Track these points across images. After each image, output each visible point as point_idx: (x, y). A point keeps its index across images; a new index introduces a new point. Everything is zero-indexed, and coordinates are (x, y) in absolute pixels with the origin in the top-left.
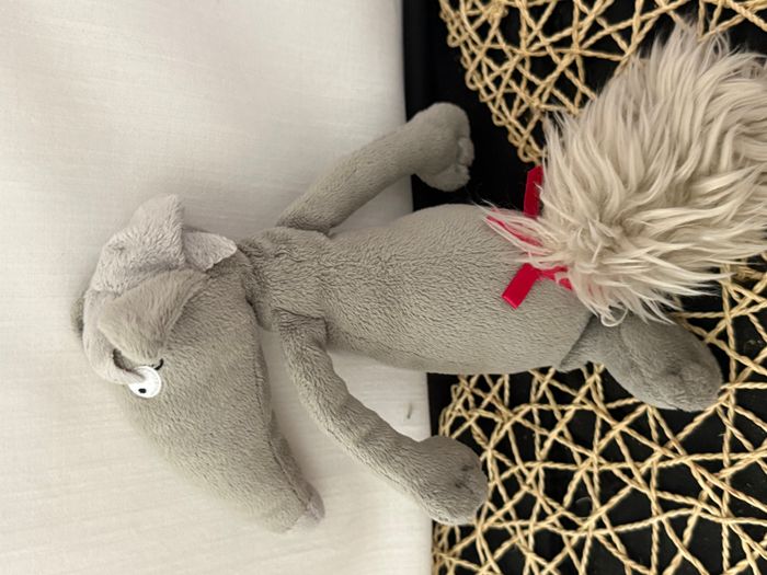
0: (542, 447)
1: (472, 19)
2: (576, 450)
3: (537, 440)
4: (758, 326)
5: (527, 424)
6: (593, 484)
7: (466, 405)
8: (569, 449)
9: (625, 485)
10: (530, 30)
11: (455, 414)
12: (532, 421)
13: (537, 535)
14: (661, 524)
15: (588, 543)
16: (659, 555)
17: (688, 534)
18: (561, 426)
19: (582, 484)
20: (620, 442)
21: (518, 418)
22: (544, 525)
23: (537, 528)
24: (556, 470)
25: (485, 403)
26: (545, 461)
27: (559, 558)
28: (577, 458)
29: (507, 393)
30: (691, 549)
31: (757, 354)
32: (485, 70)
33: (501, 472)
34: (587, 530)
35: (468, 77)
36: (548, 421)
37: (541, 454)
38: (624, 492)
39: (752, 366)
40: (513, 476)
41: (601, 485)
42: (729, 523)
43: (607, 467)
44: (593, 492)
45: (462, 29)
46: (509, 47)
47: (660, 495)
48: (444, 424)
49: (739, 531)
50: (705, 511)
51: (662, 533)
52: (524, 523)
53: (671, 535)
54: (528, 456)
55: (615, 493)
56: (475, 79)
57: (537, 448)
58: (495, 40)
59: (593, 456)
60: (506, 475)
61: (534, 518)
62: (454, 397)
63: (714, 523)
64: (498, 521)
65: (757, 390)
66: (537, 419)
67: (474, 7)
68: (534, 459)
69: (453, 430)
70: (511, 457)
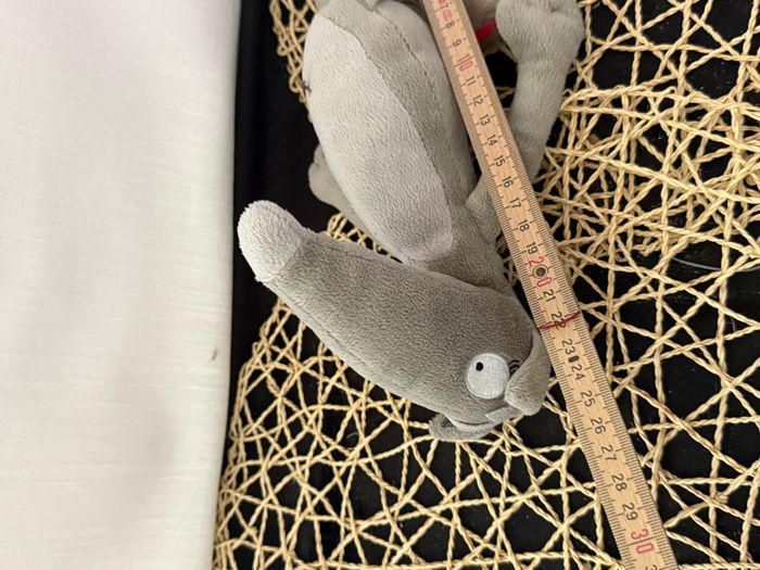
0: (323, 392)
1: (298, 35)
2: (350, 392)
3: (320, 388)
5: (313, 374)
6: (360, 420)
7: (264, 359)
8: (345, 393)
9: (386, 418)
11: (254, 367)
12: (318, 371)
13: (312, 468)
14: (410, 448)
16: (407, 477)
17: (430, 456)
18: (340, 373)
19: (352, 421)
21: (306, 369)
22: (319, 458)
23: (313, 462)
24: (332, 411)
25: (279, 358)
26: (325, 404)
27: (328, 487)
28: (350, 399)
29: (299, 349)
30: (432, 469)
33: (288, 417)
34: (352, 460)
35: (291, 81)
36: (330, 370)
37: (322, 398)
38: (384, 425)
40: (297, 420)
41: (366, 421)
42: (461, 442)
43: (373, 404)
44: (360, 426)
45: (290, 42)
47: (411, 424)
48: (243, 376)
49: (468, 449)
51: (411, 457)
52: (302, 458)
53: (417, 457)
54: (312, 400)
55: (378, 426)
56: (296, 83)
57: (320, 394)
60: (292, 419)
62: (254, 352)
63: (450, 444)
64: (281, 459)
66: (322, 370)
67: (301, 25)
68: (316, 403)
69: (251, 381)
70: (297, 403)
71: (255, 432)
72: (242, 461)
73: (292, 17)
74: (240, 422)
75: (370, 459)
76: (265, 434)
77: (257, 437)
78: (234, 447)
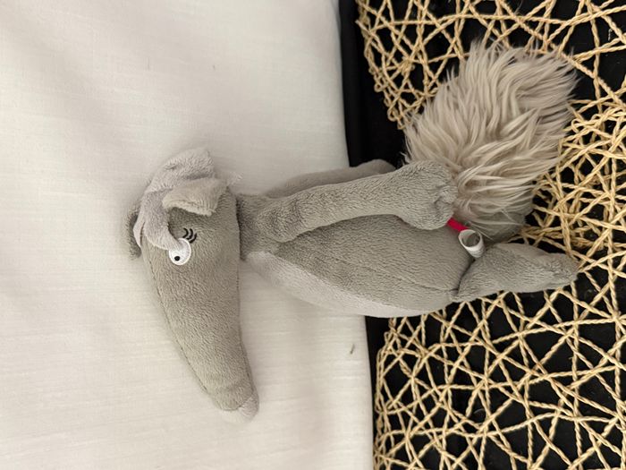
0: (449, 374)
1: (390, 73)
2: (473, 375)
3: (446, 369)
4: (592, 280)
5: (438, 358)
6: (485, 399)
7: (395, 346)
8: (468, 375)
9: (508, 398)
10: (430, 79)
11: (387, 353)
12: (442, 356)
13: (448, 438)
14: (533, 424)
15: (484, 442)
16: (533, 448)
17: (552, 431)
18: (462, 358)
19: (478, 399)
20: (502, 368)
21: (432, 354)
22: (452, 430)
23: (448, 433)
24: (460, 390)
25: (408, 344)
26: (452, 384)
27: (464, 455)
28: (474, 380)
29: (424, 336)
30: (555, 442)
31: (592, 300)
32: (400, 107)
33: (421, 395)
34: (482, 432)
35: (389, 113)
36: (453, 355)
37: (449, 379)
38: (507, 403)
39: (589, 309)
40: (430, 396)
41: (491, 399)
42: (579, 421)
43: (494, 385)
44: (486, 404)
45: (384, 79)
46: (417, 91)
47: (531, 403)
48: (380, 361)
49: (586, 427)
50: (563, 414)
51: (535, 432)
52: (438, 430)
53: (541, 432)
54: (440, 381)
55: (501, 405)
56: (394, 113)
57: (446, 375)
58: (406, 87)
59: (485, 378)
60: (425, 396)
61: (445, 426)
62: (386, 340)
63: (568, 421)
64: (421, 429)
65: (592, 325)
66: (445, 354)
67: (392, 64)
68: (444, 383)
69: (386, 364)
70: (428, 382)
71: (396, 407)
72: (388, 431)
73: (383, 59)
74: (382, 399)
75: (498, 432)
76: (404, 408)
77: (398, 411)
78: (380, 419)
